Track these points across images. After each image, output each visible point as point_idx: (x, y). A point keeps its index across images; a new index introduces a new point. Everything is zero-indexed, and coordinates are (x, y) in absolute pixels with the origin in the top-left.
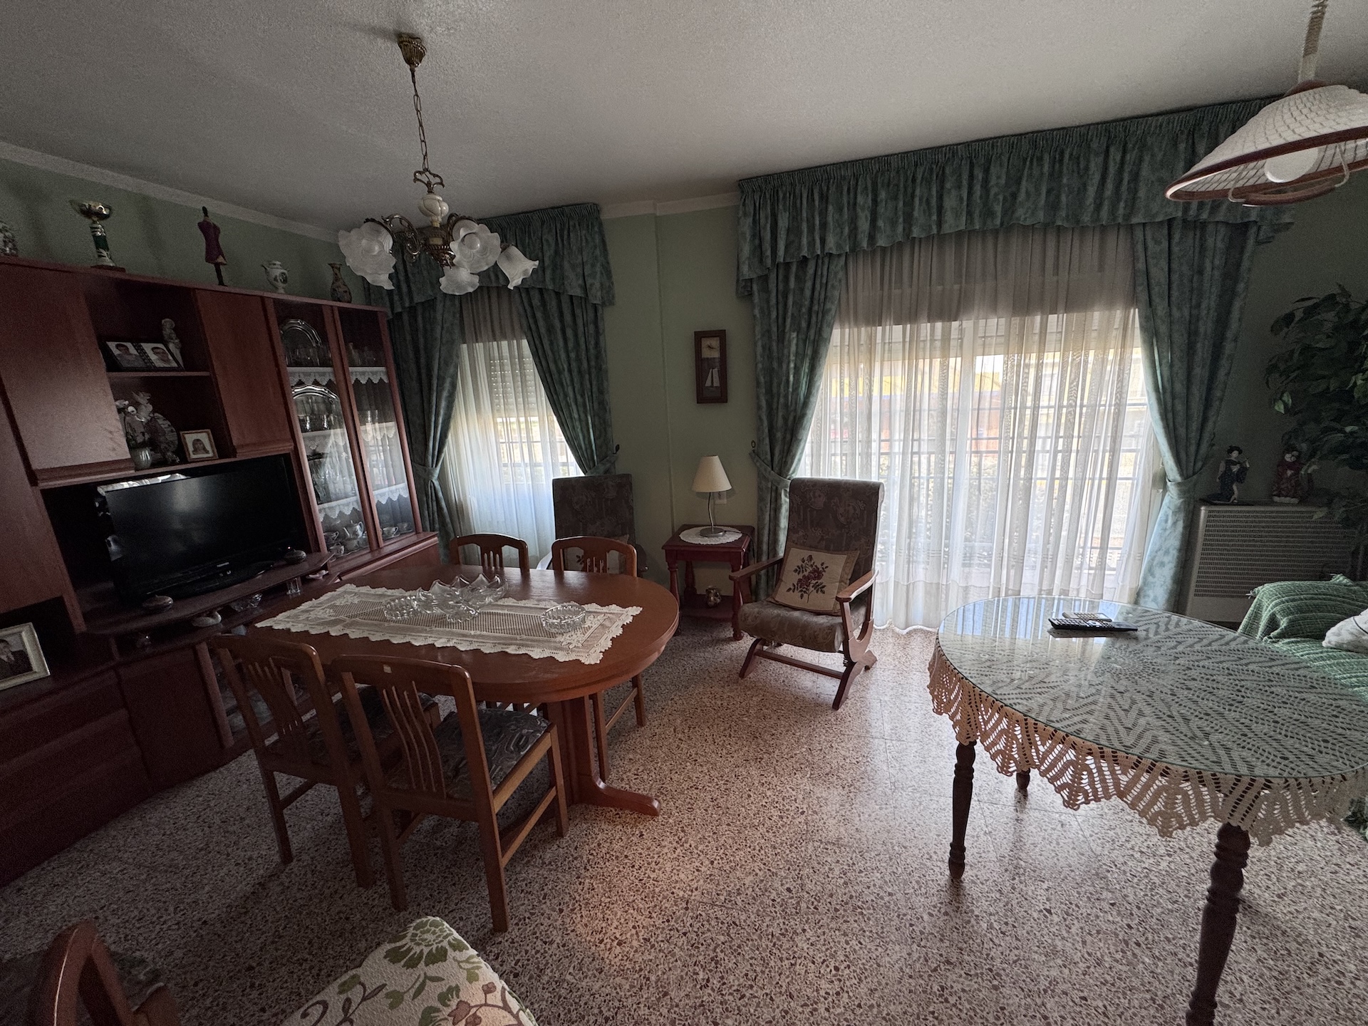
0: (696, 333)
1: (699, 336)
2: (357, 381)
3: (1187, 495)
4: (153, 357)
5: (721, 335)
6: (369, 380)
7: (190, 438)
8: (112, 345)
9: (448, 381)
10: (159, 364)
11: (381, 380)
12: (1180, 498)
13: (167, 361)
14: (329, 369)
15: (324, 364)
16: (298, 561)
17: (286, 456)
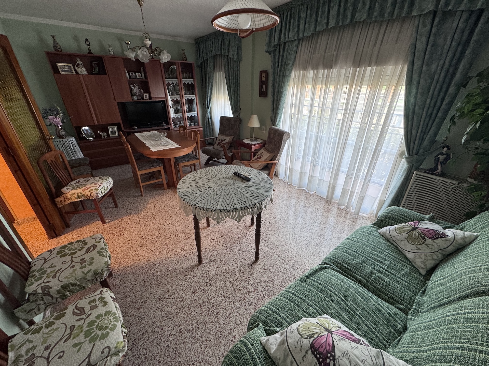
0: (260, 71)
1: (261, 72)
2: (184, 83)
3: (410, 164)
4: (137, 76)
5: (266, 72)
6: (188, 83)
7: (145, 94)
8: (130, 73)
9: (210, 84)
10: (138, 78)
11: (192, 83)
12: (407, 165)
13: (140, 77)
14: (177, 80)
15: (176, 78)
16: (163, 126)
17: (164, 101)
